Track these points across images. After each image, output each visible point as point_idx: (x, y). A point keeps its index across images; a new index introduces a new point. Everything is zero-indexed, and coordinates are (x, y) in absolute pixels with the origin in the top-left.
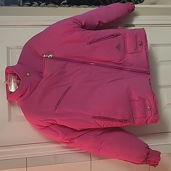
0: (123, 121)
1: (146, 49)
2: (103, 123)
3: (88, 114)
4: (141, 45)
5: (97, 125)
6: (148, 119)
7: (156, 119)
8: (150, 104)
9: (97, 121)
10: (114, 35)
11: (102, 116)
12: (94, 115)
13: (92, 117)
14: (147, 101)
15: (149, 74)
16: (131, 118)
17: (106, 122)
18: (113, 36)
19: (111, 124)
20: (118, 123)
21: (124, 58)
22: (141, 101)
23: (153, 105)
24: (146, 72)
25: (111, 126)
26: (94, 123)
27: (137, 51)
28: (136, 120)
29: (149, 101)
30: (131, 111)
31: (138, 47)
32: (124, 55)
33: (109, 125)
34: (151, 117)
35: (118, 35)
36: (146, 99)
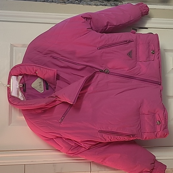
0: (130, 136)
1: (158, 58)
2: (110, 137)
3: (94, 128)
4: (153, 54)
5: (103, 139)
6: (157, 134)
7: (165, 134)
8: (160, 119)
9: (104, 135)
10: (126, 41)
11: (109, 130)
12: (101, 129)
13: (99, 132)
14: (157, 115)
15: (160, 85)
16: (139, 132)
17: (112, 136)
18: (125, 43)
19: (119, 138)
20: (126, 138)
21: (136, 66)
22: (150, 115)
23: (163, 120)
24: (157, 83)
25: (118, 140)
26: (100, 137)
27: (149, 59)
28: (145, 135)
29: (159, 115)
30: (140, 124)
31: (150, 55)
32: (136, 62)
33: (116, 140)
34: (160, 132)
35: (131, 41)
36: (155, 114)
